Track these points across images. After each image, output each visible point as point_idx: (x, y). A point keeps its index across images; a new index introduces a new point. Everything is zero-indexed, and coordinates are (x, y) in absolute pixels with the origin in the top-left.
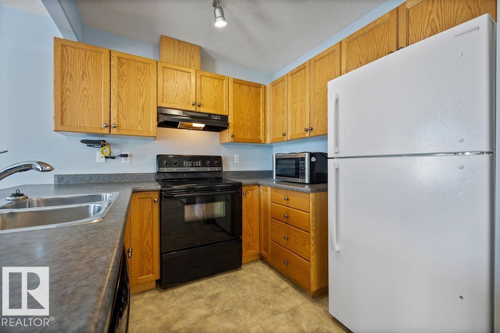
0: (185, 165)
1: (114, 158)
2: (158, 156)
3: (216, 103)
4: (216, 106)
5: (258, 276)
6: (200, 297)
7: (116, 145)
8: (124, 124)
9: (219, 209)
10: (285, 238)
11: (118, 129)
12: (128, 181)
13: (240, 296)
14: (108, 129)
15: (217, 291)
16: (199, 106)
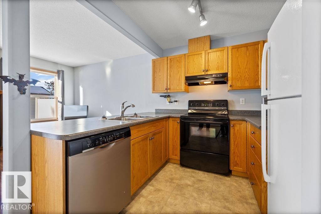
0: (202, 105)
1: (172, 102)
2: (189, 101)
3: (218, 66)
4: (219, 68)
5: (237, 186)
6: (194, 177)
7: (173, 97)
8: (172, 88)
9: (212, 132)
10: (252, 164)
11: (170, 90)
12: (177, 113)
13: (214, 188)
14: (166, 90)
15: (204, 179)
16: (207, 71)
